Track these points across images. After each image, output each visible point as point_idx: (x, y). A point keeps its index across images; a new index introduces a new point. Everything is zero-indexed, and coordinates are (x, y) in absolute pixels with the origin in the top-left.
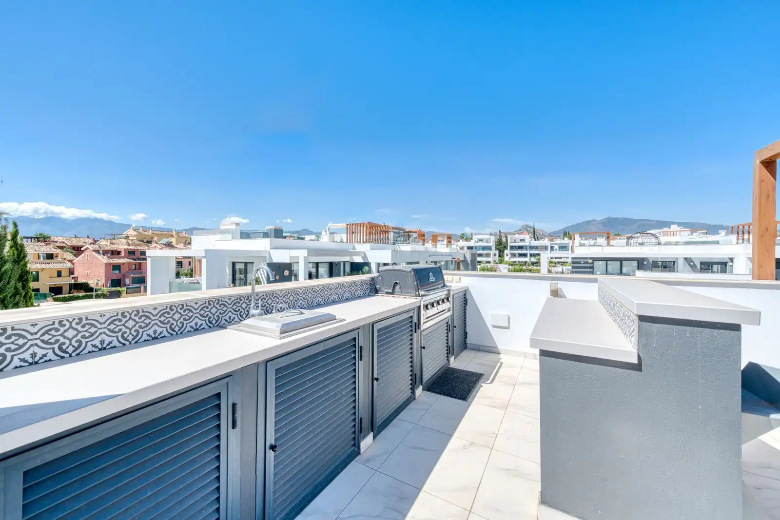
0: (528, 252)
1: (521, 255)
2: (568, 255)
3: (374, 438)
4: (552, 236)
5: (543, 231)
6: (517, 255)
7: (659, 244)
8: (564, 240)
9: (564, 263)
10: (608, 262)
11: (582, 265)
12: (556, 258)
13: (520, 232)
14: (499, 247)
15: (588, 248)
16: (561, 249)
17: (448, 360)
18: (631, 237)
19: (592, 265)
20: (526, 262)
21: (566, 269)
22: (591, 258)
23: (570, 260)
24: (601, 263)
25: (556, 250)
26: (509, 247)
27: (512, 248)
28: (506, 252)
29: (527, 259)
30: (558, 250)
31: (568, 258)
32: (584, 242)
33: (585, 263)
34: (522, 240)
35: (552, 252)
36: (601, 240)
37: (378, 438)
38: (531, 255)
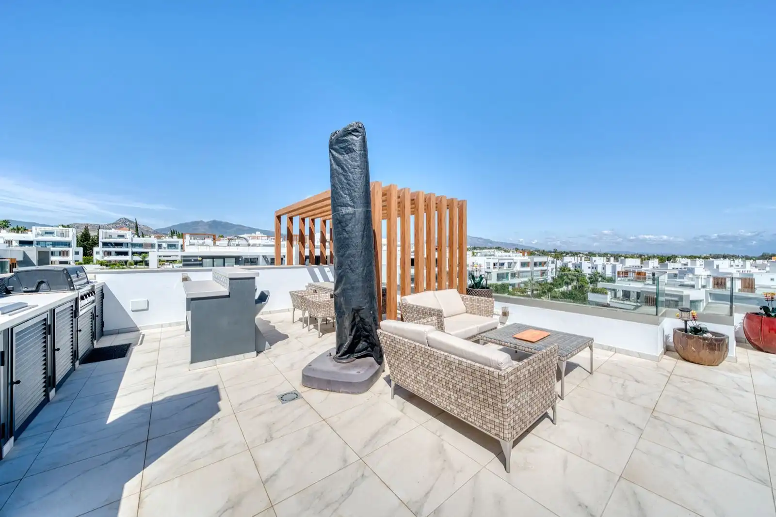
0: (130, 250)
1: (118, 253)
2: (177, 254)
3: (56, 392)
4: (159, 233)
5: (147, 227)
6: (113, 253)
7: (249, 245)
8: (173, 238)
9: (173, 261)
10: (214, 260)
11: (192, 263)
12: (164, 256)
13: (117, 225)
14: (85, 243)
15: (197, 247)
16: (170, 248)
17: (93, 343)
18: (231, 239)
19: (201, 262)
20: (127, 261)
21: (176, 266)
22: (200, 257)
23: (179, 258)
24: (208, 260)
25: (165, 248)
26: (100, 244)
27: (105, 244)
28: (95, 249)
29: (128, 258)
30: (167, 248)
31: (177, 256)
32: (193, 241)
33: (195, 260)
34: (122, 236)
35: (160, 250)
36: (209, 241)
37: (58, 391)
38: (133, 253)
